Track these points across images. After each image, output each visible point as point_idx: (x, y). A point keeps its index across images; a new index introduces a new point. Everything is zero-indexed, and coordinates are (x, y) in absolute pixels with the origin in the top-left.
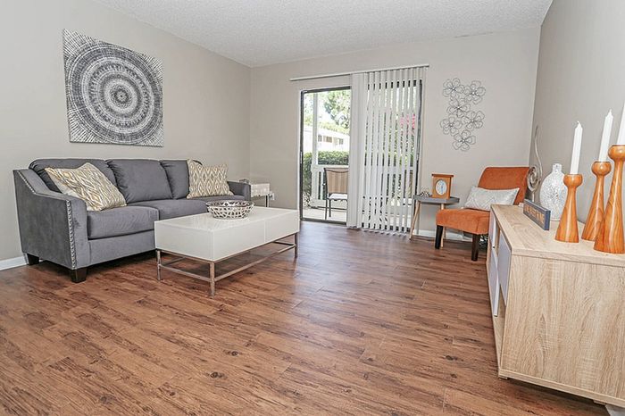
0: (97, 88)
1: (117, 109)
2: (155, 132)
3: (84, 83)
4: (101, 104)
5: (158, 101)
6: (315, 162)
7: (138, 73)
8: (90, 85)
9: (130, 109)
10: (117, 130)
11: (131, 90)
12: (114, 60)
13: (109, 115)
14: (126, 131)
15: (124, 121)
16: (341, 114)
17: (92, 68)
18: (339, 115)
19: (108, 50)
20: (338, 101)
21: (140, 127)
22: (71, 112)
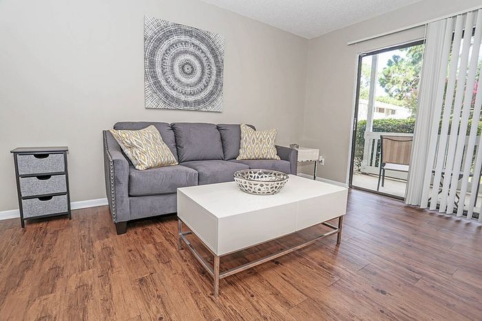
0: (168, 62)
1: (183, 79)
2: (215, 99)
3: (158, 59)
4: (171, 76)
5: (219, 71)
6: (369, 129)
7: (202, 48)
8: (162, 60)
9: (193, 80)
10: (183, 98)
11: (196, 63)
12: (183, 38)
13: (177, 85)
14: (191, 99)
15: (189, 90)
16: (395, 87)
17: (165, 46)
18: (393, 89)
19: (179, 29)
20: (393, 76)
21: (203, 95)
22: (147, 83)
